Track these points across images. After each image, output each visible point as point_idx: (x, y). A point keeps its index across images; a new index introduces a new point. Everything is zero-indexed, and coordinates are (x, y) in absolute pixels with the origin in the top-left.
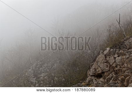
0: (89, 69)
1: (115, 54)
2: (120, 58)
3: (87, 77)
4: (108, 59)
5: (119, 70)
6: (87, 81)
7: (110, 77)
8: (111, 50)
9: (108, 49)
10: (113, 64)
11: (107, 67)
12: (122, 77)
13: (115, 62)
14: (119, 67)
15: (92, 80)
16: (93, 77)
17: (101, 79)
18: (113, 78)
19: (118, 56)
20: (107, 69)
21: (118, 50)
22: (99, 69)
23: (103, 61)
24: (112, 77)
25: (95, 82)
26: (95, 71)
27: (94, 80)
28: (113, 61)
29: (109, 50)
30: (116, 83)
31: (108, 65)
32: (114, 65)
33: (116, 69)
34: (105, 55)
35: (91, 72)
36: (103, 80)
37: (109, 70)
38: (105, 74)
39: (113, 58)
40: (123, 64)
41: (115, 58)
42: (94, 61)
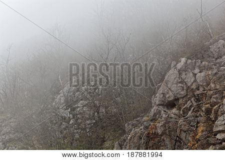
0: (155, 93)
1: (194, 69)
2: (203, 74)
3: (152, 107)
4: (183, 76)
5: (202, 94)
6: (152, 114)
7: (189, 106)
8: (188, 62)
9: (183, 60)
10: (192, 85)
11: (183, 90)
12: (207, 106)
13: (195, 81)
14: (201, 89)
15: (160, 112)
16: (161, 107)
17: (174, 110)
18: (192, 109)
19: (199, 70)
20: (182, 93)
21: (200, 61)
22: (171, 93)
23: (176, 81)
24: (191, 106)
25: (164, 116)
26: (164, 96)
27: (162, 112)
28: (193, 80)
29: (185, 61)
30: (197, 117)
31: (185, 87)
32: (194, 87)
33: (198, 92)
34: (179, 71)
35: (157, 99)
36: (177, 112)
37: (187, 95)
38: (181, 101)
39: (191, 74)
40: (208, 84)
41: (196, 74)
42: (162, 80)
